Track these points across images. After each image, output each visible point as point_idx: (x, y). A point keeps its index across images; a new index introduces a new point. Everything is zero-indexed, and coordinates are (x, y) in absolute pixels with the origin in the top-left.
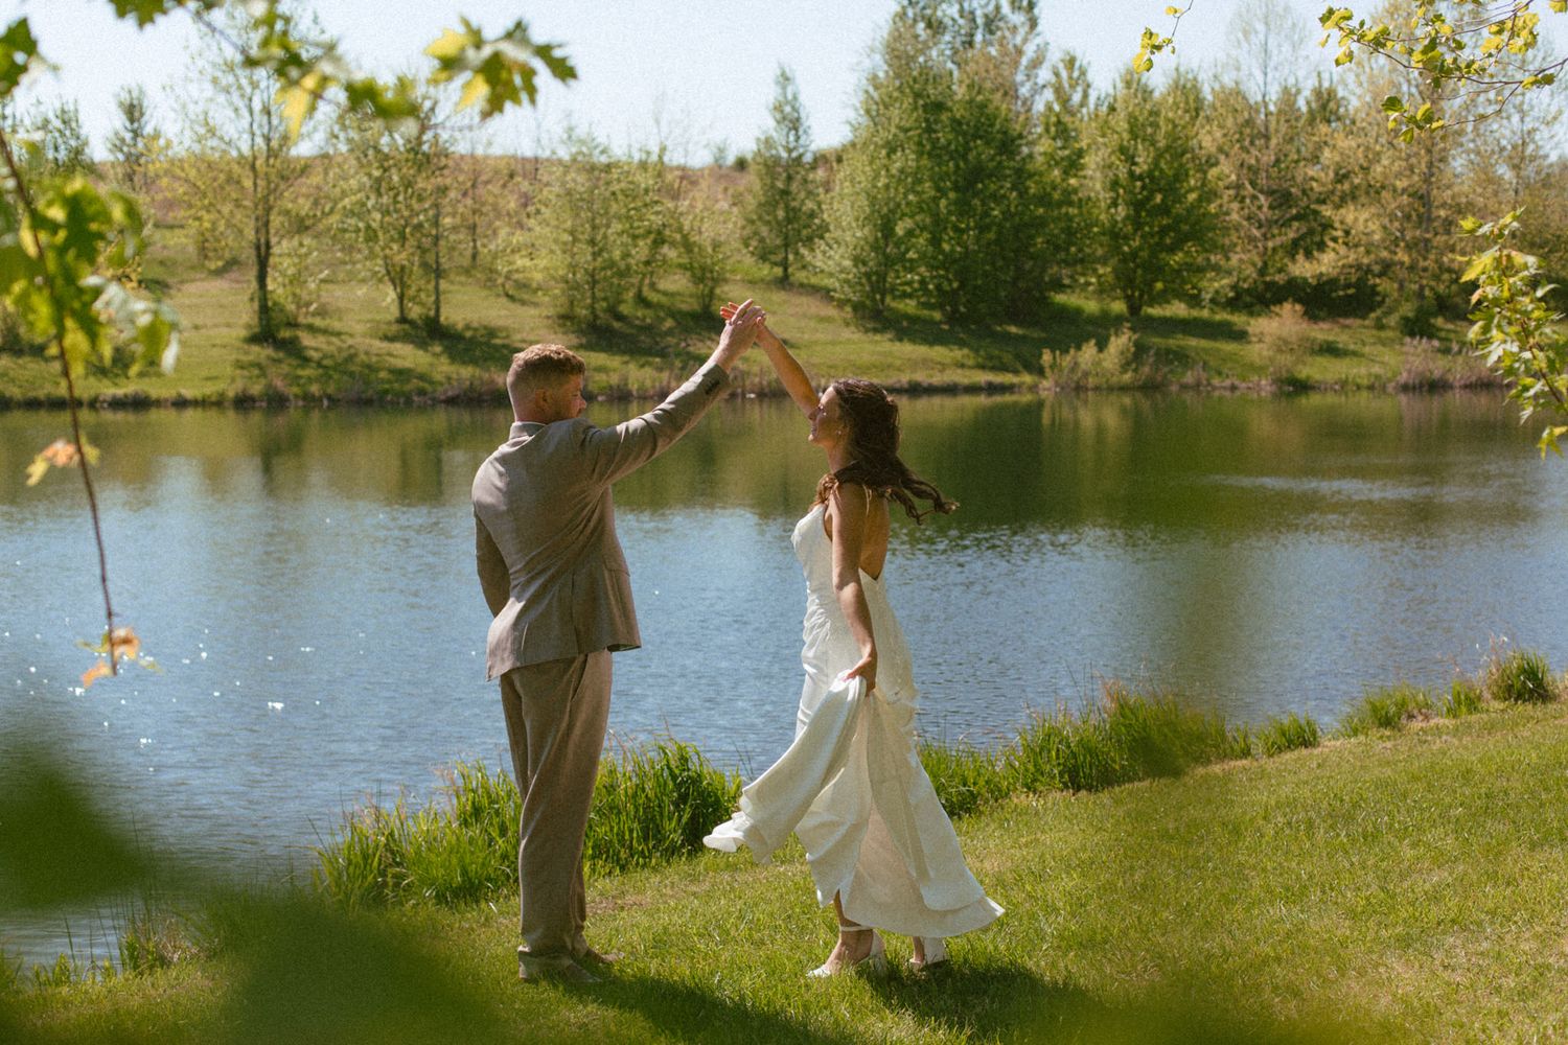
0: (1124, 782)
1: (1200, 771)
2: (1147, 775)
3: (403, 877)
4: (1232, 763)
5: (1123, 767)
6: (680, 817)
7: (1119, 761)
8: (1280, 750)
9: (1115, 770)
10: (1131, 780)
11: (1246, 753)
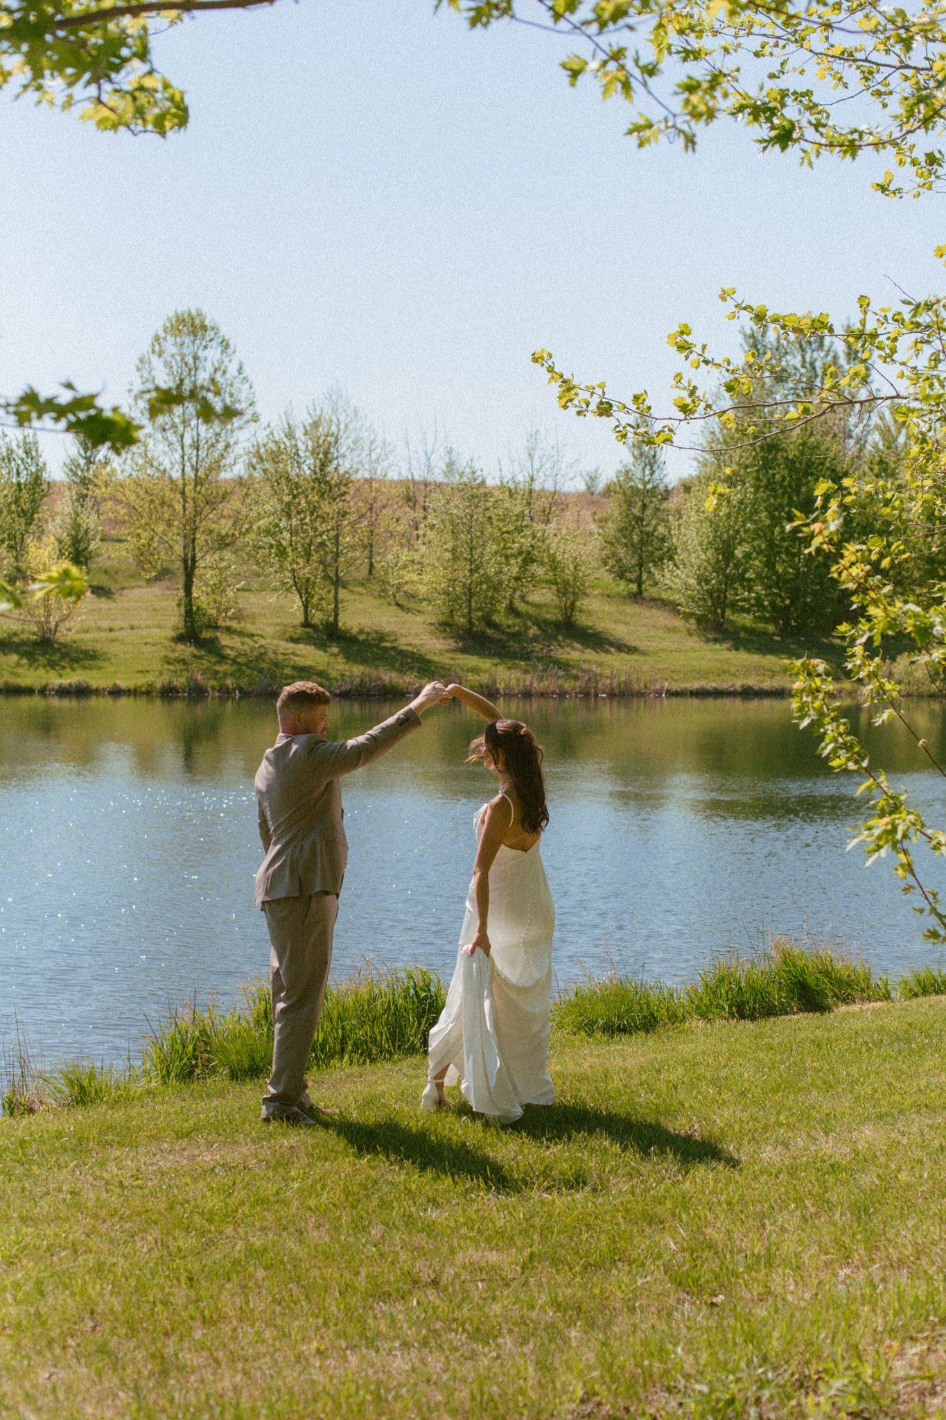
0: (779, 1015)
1: (843, 1009)
2: (800, 1010)
4: (871, 1004)
5: (781, 1003)
7: (778, 997)
8: (916, 995)
9: (773, 1005)
10: (787, 1013)
11: (887, 997)
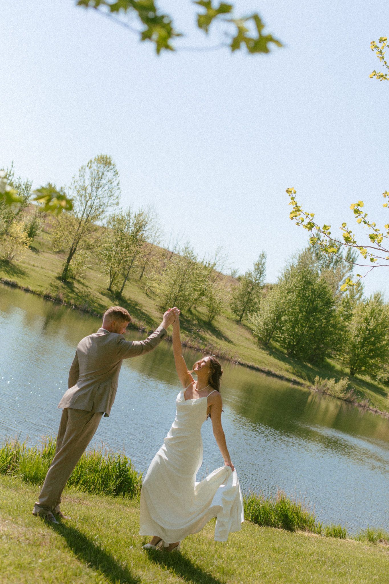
0: (273, 527)
1: (300, 532)
2: (282, 528)
3: (16, 467)
4: (313, 534)
5: (275, 521)
6: (116, 482)
7: (274, 518)
8: (331, 536)
9: (271, 521)
10: (275, 527)
11: (319, 533)
